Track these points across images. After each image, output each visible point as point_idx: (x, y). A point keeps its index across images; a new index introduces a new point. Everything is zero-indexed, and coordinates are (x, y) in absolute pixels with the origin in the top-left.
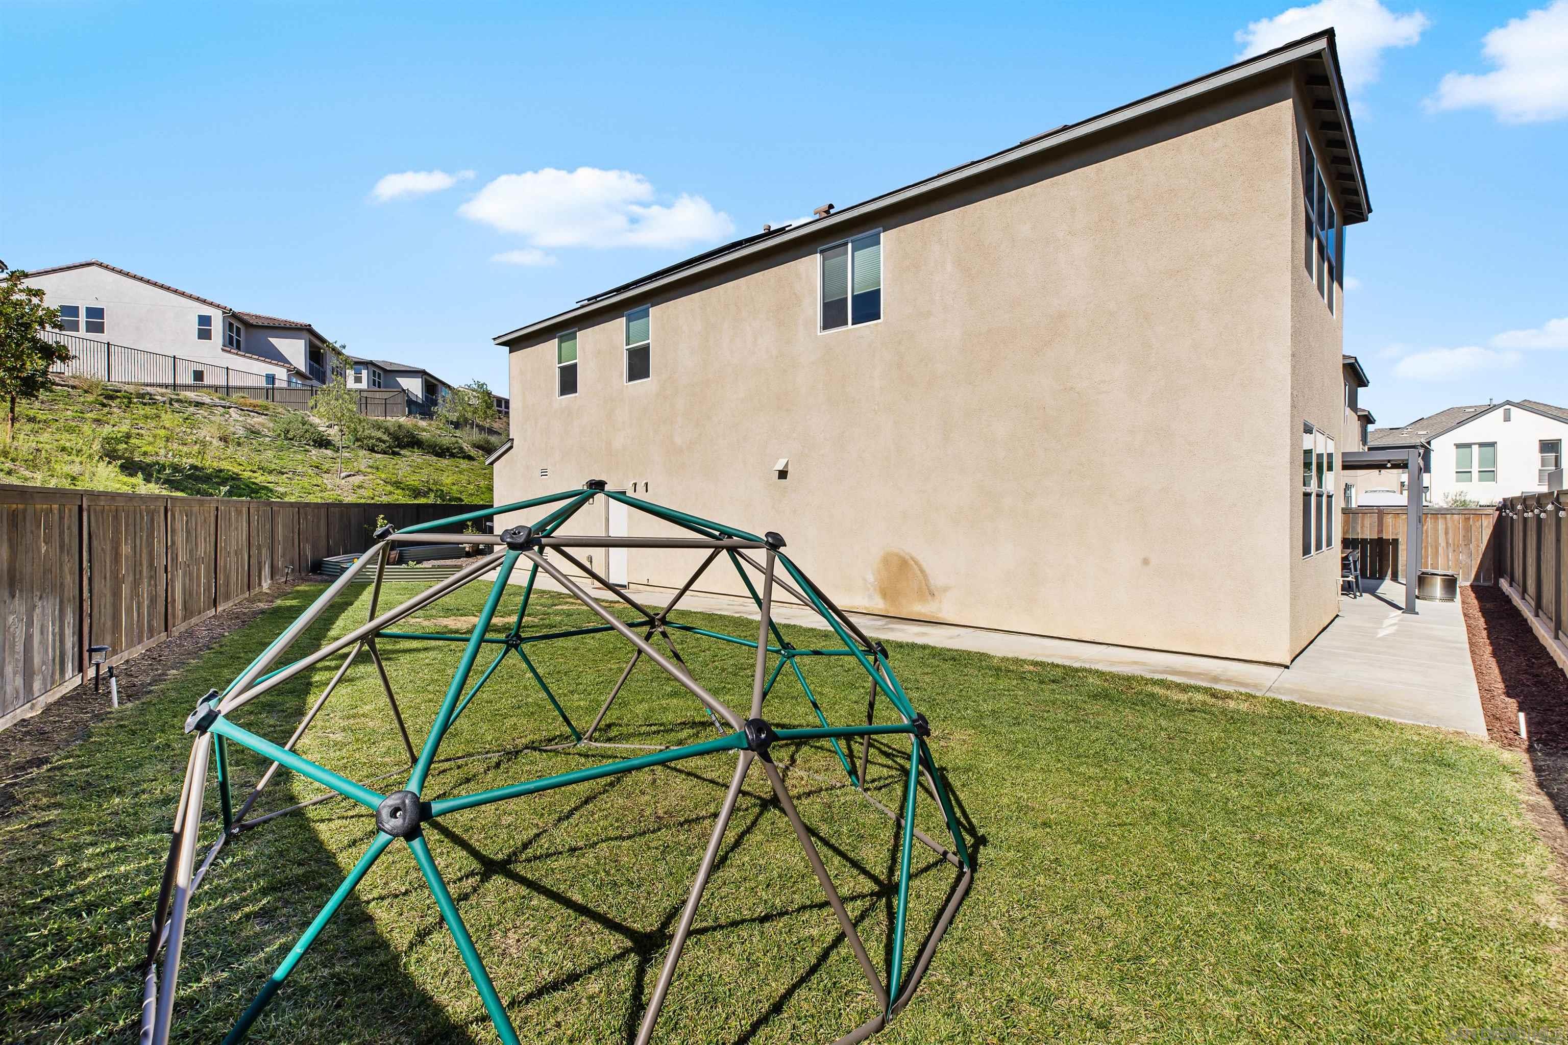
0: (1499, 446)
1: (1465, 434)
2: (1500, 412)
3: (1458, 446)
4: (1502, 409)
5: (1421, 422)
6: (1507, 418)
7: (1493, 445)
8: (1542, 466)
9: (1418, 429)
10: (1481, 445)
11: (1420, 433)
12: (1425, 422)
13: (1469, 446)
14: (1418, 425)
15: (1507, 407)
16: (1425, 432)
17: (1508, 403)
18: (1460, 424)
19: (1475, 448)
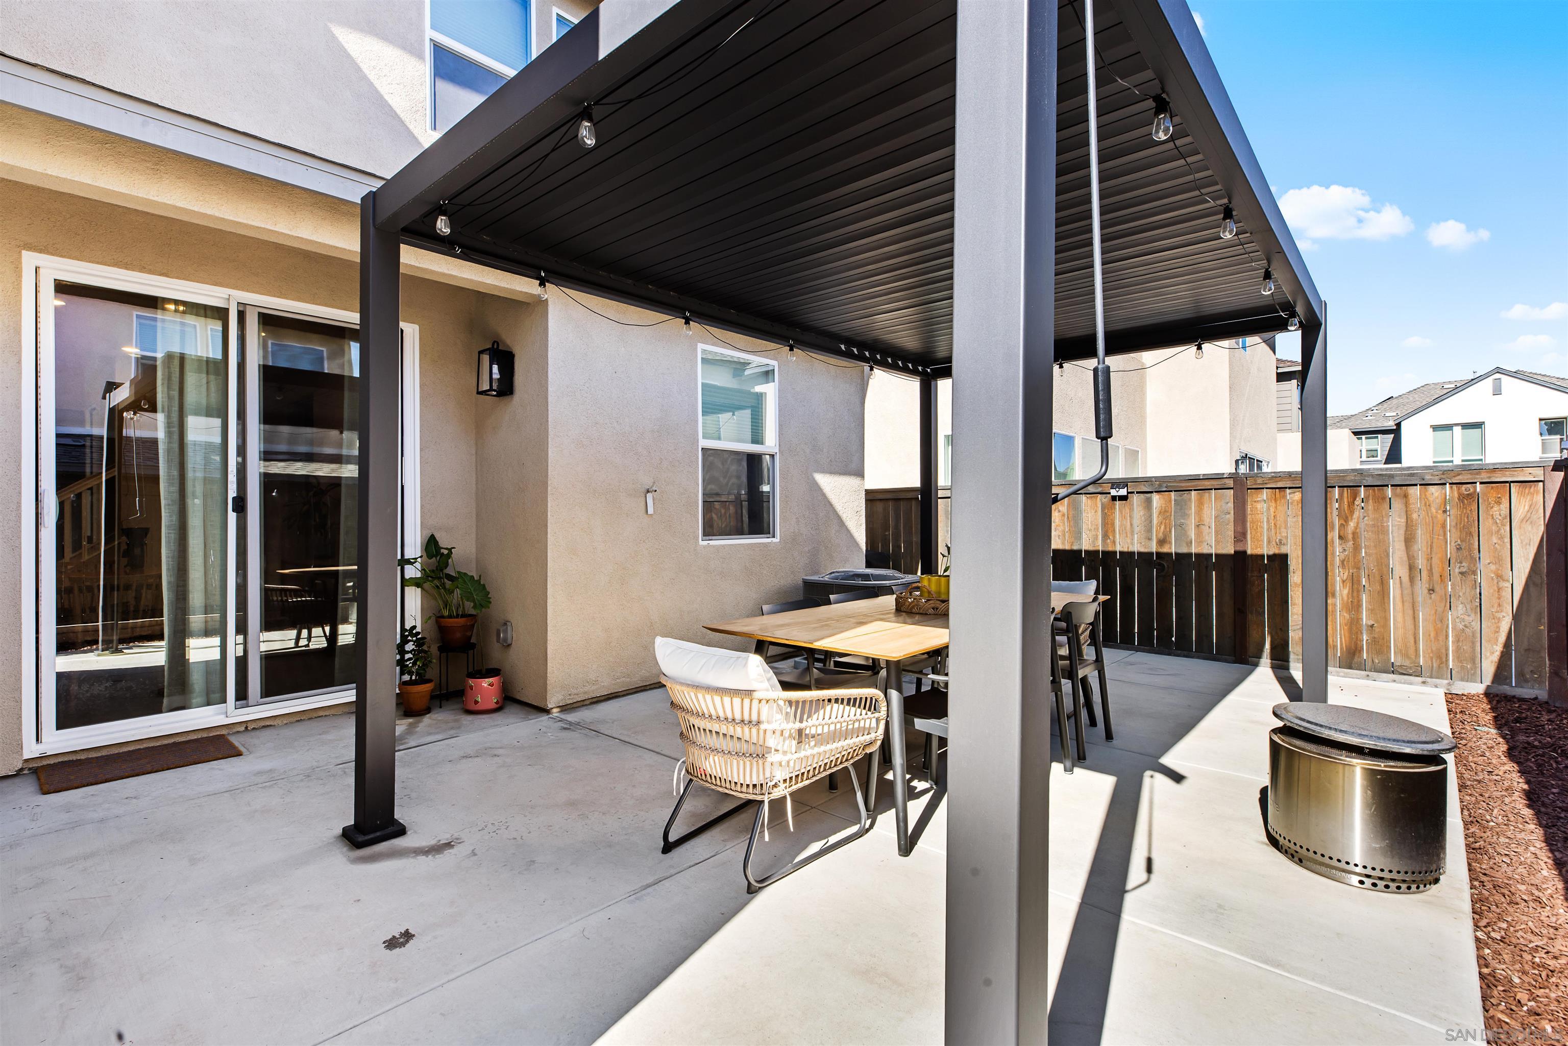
0: (1487, 426)
1: (1442, 413)
2: (1488, 383)
3: (1436, 428)
4: (1490, 379)
5: (1389, 402)
6: (1497, 391)
7: (1478, 425)
8: (1543, 452)
9: (1385, 410)
10: (1466, 426)
11: (1387, 414)
12: (1394, 401)
13: (1449, 427)
14: (1385, 405)
15: (1497, 376)
16: (1394, 414)
17: (1498, 370)
18: (1437, 401)
19: (1457, 430)
